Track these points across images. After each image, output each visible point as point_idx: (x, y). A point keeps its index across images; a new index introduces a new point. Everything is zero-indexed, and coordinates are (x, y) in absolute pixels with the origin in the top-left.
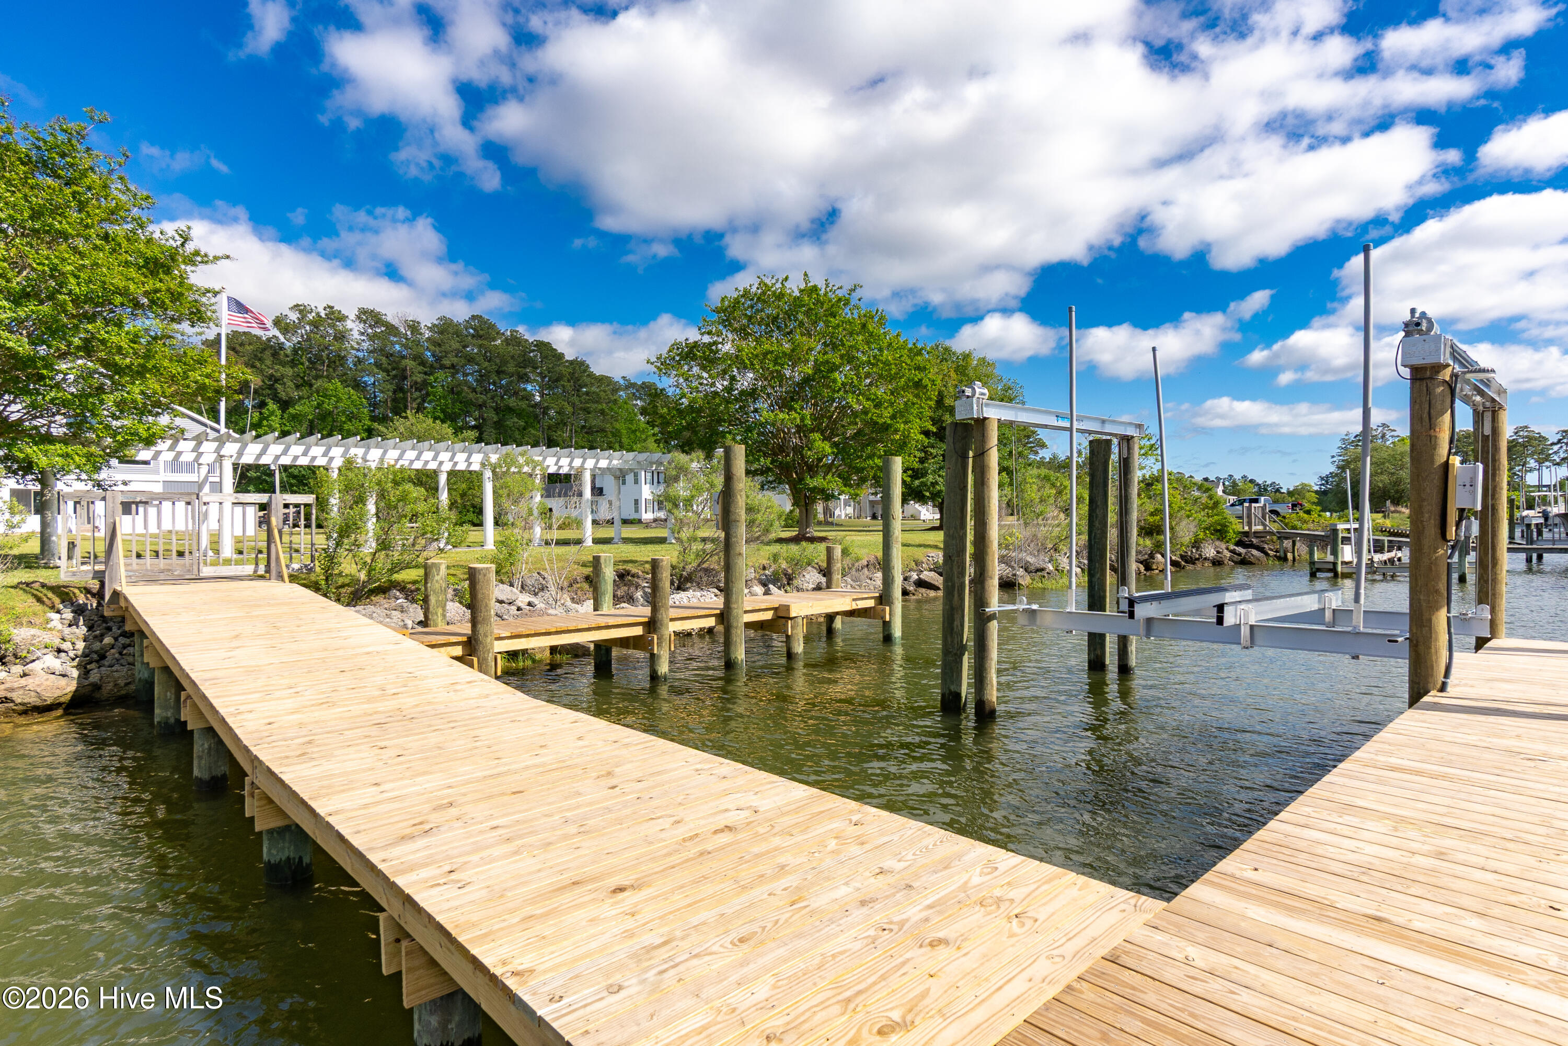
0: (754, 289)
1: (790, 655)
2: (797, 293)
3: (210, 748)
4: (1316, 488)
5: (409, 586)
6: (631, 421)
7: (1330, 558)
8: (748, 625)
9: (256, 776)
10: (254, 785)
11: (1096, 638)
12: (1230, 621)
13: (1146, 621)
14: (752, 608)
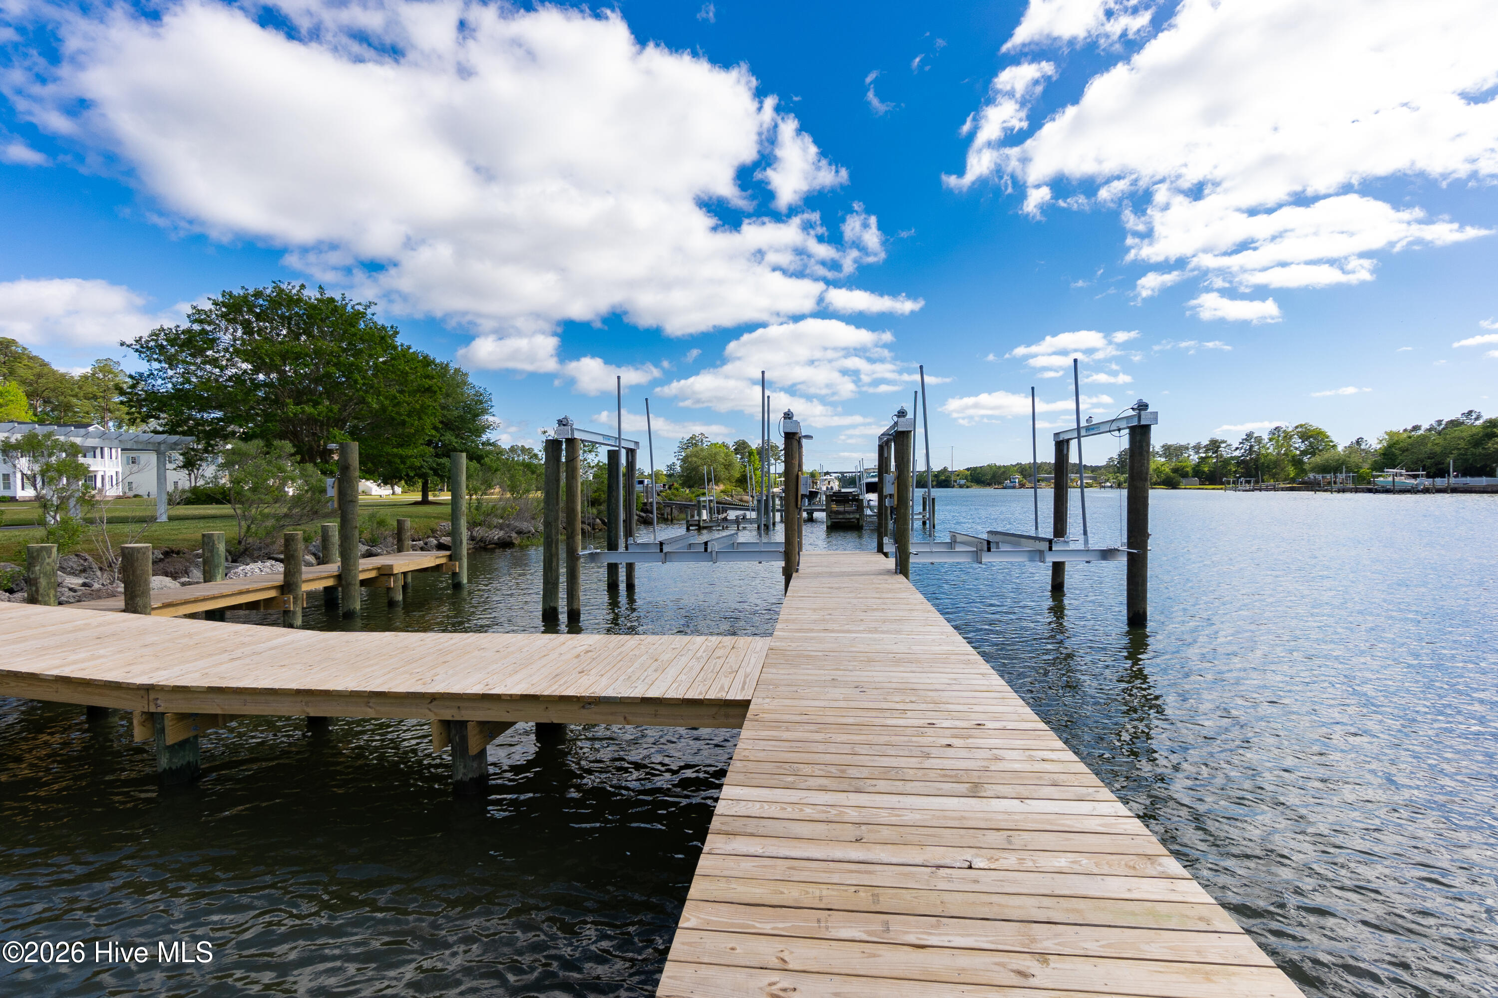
0: (268, 291)
1: (391, 603)
2: (312, 301)
4: (665, 473)
7: (696, 518)
8: (363, 583)
9: (157, 706)
10: (152, 713)
11: (613, 569)
12: (709, 550)
13: (666, 553)
14: (366, 568)
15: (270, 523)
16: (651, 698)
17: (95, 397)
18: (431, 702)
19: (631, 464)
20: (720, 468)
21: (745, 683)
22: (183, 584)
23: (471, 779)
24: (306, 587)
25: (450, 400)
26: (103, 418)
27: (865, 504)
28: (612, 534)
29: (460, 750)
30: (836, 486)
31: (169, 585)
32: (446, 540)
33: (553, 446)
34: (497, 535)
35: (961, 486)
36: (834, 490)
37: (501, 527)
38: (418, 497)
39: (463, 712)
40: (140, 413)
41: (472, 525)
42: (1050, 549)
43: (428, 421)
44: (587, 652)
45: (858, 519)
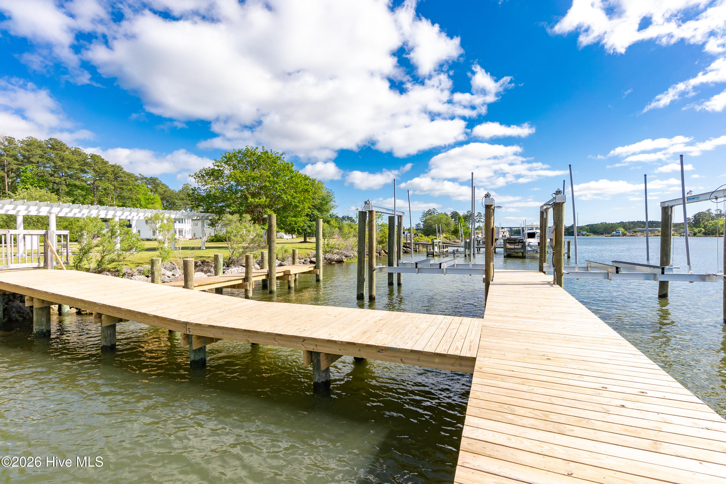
1: (289, 288)
2: (260, 154)
3: (110, 334)
5: (112, 270)
6: (146, 194)
7: (432, 251)
8: (278, 278)
9: (190, 332)
10: (188, 335)
11: (390, 275)
12: (442, 268)
13: (418, 269)
14: (278, 271)
15: (241, 250)
16: (416, 351)
17: (183, 199)
18: (303, 341)
19: (400, 224)
20: (444, 226)
21: (470, 346)
22: (208, 276)
23: (322, 382)
24: (254, 279)
25: (316, 195)
26: (186, 207)
27: (527, 244)
28: (390, 258)
29: (317, 366)
30: (507, 235)
31: (203, 276)
32: (314, 259)
33: (362, 214)
34: (336, 257)
35: (583, 235)
36: (507, 237)
37: (337, 253)
38: (302, 239)
39: (318, 348)
40: (195, 204)
41: (325, 252)
42: (663, 273)
43: (306, 205)
44: (380, 320)
45: (523, 253)
